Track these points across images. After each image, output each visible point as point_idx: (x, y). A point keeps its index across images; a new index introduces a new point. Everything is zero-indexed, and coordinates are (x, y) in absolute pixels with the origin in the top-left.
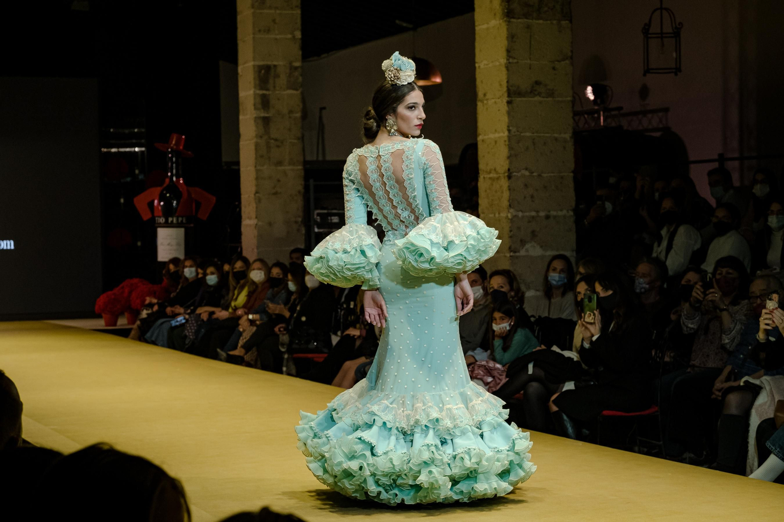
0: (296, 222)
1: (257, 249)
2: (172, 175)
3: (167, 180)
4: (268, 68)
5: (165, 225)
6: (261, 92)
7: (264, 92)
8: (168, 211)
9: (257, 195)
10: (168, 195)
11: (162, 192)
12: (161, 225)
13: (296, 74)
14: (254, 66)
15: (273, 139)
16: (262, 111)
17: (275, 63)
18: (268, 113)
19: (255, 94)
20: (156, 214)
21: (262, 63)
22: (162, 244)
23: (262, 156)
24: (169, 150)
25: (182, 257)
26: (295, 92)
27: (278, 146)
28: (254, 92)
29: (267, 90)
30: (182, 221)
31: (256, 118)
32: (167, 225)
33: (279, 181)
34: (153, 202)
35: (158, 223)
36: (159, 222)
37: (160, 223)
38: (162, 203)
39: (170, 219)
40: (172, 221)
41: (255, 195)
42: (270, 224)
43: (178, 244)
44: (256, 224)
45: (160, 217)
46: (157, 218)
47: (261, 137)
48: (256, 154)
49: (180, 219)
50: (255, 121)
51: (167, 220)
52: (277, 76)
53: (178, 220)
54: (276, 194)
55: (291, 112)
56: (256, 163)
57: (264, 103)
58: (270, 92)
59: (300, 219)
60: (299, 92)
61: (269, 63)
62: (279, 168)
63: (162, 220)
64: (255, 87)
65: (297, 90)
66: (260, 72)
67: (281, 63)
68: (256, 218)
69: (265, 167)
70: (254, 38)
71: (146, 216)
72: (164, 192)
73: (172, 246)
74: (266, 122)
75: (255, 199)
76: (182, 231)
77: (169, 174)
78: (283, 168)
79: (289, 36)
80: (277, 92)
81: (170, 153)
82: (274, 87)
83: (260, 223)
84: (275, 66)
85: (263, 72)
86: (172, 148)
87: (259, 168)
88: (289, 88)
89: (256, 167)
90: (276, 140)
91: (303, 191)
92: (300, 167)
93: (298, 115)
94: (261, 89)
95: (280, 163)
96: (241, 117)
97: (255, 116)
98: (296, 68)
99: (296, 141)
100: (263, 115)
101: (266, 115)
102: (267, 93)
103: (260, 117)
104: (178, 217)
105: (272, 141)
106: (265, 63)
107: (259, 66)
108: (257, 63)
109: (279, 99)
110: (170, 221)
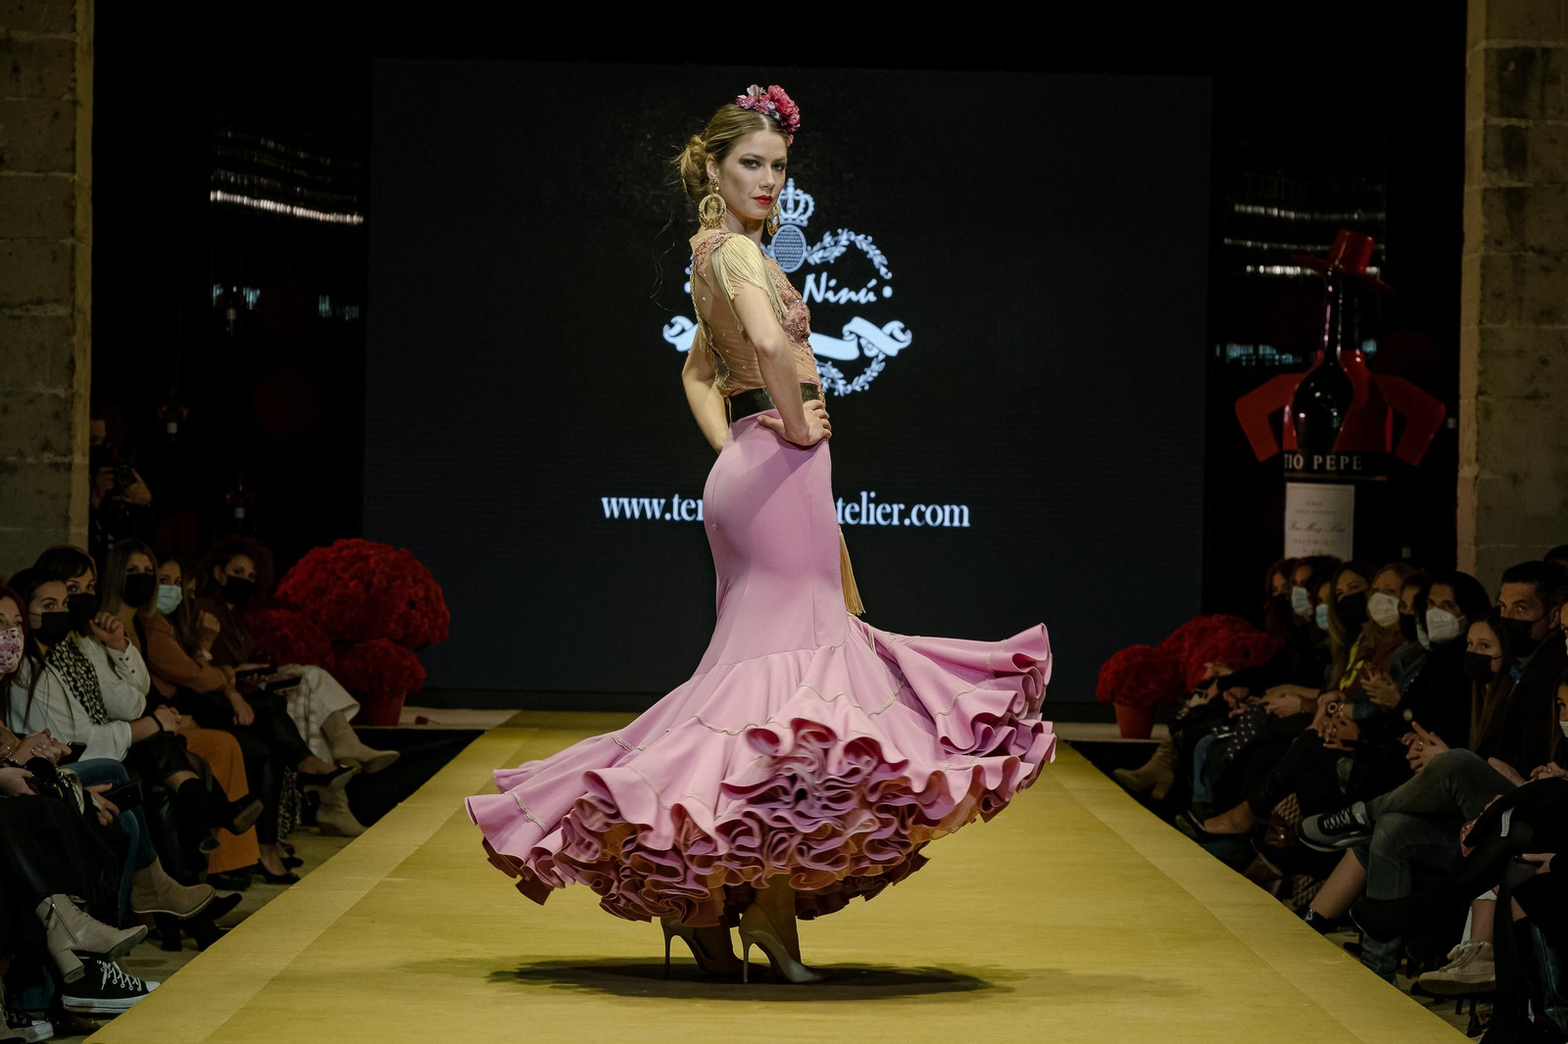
1: (1478, 544)
2: (1333, 342)
3: (1320, 354)
4: (1525, 59)
5: (1305, 475)
6: (1504, 122)
7: (1514, 121)
8: (1316, 438)
9: (1481, 398)
10: (1318, 394)
11: (1304, 385)
12: (1294, 475)
14: (1486, 51)
15: (1532, 248)
16: (1506, 172)
17: (1548, 44)
18: (1521, 180)
19: (1487, 128)
20: (1286, 446)
21: (1510, 44)
22: (1294, 526)
23: (1498, 295)
24: (1330, 273)
27: (1546, 270)
28: (1485, 121)
29: (1523, 116)
30: (1349, 466)
31: (1486, 190)
32: (1312, 475)
33: (1544, 362)
34: (1282, 410)
35: (1288, 470)
36: (1290, 467)
37: (1293, 470)
38: (1301, 416)
39: (1317, 460)
40: (1322, 465)
41: (1476, 398)
42: (1514, 479)
43: (1337, 528)
44: (1476, 478)
45: (1294, 453)
46: (1286, 456)
47: (1499, 243)
48: (1482, 289)
49: (1344, 460)
50: (1484, 199)
51: (1309, 463)
52: (1550, 79)
53: (1338, 464)
54: (1534, 396)
56: (1482, 313)
57: (1513, 150)
58: (1531, 123)
61: (1530, 44)
62: (1547, 327)
63: (1297, 462)
64: (1487, 109)
66: (1503, 67)
68: (1477, 459)
69: (1508, 324)
71: (1264, 450)
72: (1312, 386)
73: (1319, 531)
74: (1514, 201)
75: (1477, 409)
76: (1347, 492)
77: (1326, 338)
78: (1557, 327)
80: (1549, 122)
81: (1331, 281)
82: (1542, 108)
83: (1486, 476)
84: (1546, 51)
85: (1512, 66)
86: (1336, 270)
87: (1489, 325)
89: (1481, 322)
90: (1541, 251)
94: (1506, 113)
95: (1548, 315)
96: (1467, 189)
97: (1483, 186)
100: (1507, 183)
101: (1516, 184)
102: (1522, 124)
103: (1499, 189)
104: (1338, 454)
105: (1531, 254)
106: (1521, 43)
107: (1500, 52)
108: (1496, 44)
109: (1553, 142)
110: (1315, 467)
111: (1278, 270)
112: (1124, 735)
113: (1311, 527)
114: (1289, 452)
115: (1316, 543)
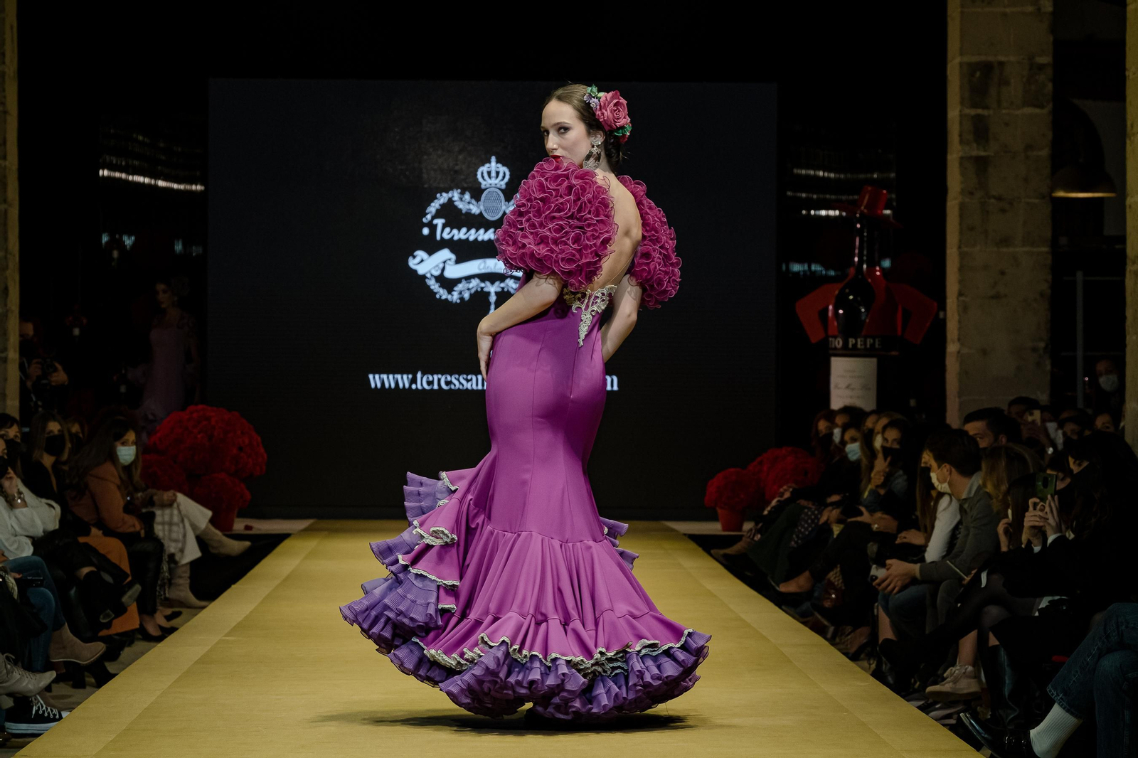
0: (1034, 350)
1: (959, 397)
2: (861, 262)
3: (852, 271)
4: (987, 68)
5: (844, 352)
6: (973, 112)
7: (980, 111)
9: (961, 298)
10: (851, 297)
11: (842, 291)
12: (837, 352)
13: (1042, 77)
14: (961, 64)
15: (994, 197)
16: (975, 145)
17: (1002, 58)
18: (985, 151)
19: (961, 116)
20: (830, 333)
21: (976, 59)
22: (836, 387)
23: (972, 229)
24: (858, 215)
26: (1037, 111)
27: (1003, 211)
28: (960, 111)
29: (987, 108)
30: (873, 345)
31: (962, 158)
32: (847, 352)
33: (1003, 273)
34: (827, 308)
35: (832, 349)
36: (833, 346)
37: (835, 348)
38: (840, 312)
39: (851, 341)
40: (855, 345)
41: (958, 299)
42: (984, 352)
43: (865, 387)
44: (959, 352)
45: (835, 337)
46: (830, 339)
47: (971, 193)
48: (960, 224)
49: (869, 341)
50: (961, 164)
51: (846, 343)
52: (1004, 82)
53: (865, 344)
54: (997, 297)
55: (1029, 147)
56: (960, 241)
57: (980, 131)
58: (991, 112)
59: (1042, 345)
60: (1045, 111)
61: (991, 58)
62: (1005, 250)
63: (838, 343)
64: (962, 103)
65: (1042, 107)
66: (972, 74)
67: (1012, 59)
68: (959, 340)
69: (978, 248)
70: (962, 13)
71: (815, 336)
72: (847, 291)
73: (853, 389)
74: (981, 165)
75: (958, 306)
76: (872, 363)
77: (856, 259)
78: (1011, 250)
79: (1030, 9)
80: (1004, 111)
81: (859, 221)
82: (999, 102)
83: (965, 351)
84: (1001, 64)
85: (978, 74)
86: (862, 213)
87: (966, 249)
88: (1027, 104)
89: (960, 247)
90: (999, 199)
91: (1049, 292)
92: (1045, 249)
93: (1045, 153)
94: (974, 106)
95: (1005, 241)
96: (949, 157)
97: (960, 154)
98: (1041, 67)
99: (1036, 201)
100: (975, 153)
101: (982, 154)
102: (985, 112)
103: (971, 158)
104: (866, 337)
105: (993, 201)
106: (983, 58)
107: (970, 64)
108: (966, 59)
109: (1007, 124)
110: (850, 346)
111: (823, 213)
112: (724, 529)
113: (848, 387)
114: (832, 337)
115: (851, 397)
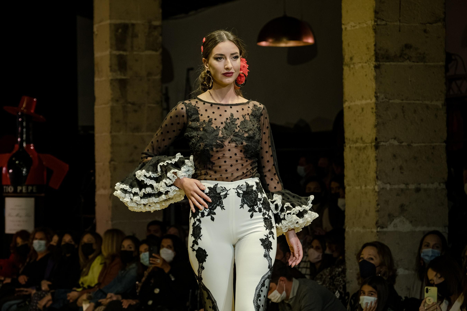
1: (112, 221)
2: (22, 141)
3: (17, 146)
4: (125, 27)
5: (13, 195)
6: (118, 53)
7: (121, 52)
8: (17, 180)
9: (112, 163)
10: (17, 162)
11: (11, 159)
12: (9, 194)
13: (156, 33)
14: (110, 25)
15: (130, 103)
16: (119, 73)
17: (133, 22)
18: (125, 76)
19: (111, 55)
20: (5, 183)
21: (118, 22)
22: (10, 215)
23: (118, 122)
24: (20, 114)
25: (30, 228)
26: (154, 53)
27: (136, 111)
28: (110, 52)
29: (125, 50)
30: (32, 190)
31: (112, 80)
32: (16, 194)
33: (136, 148)
35: (6, 193)
36: (7, 191)
37: (9, 192)
38: (11, 171)
39: (19, 188)
40: (21, 190)
41: (110, 162)
43: (27, 215)
44: (111, 194)
45: (8, 186)
46: (5, 187)
47: (117, 101)
48: (112, 119)
49: (30, 188)
50: (111, 83)
51: (16, 189)
52: (135, 36)
53: (27, 189)
54: (132, 161)
55: (149, 74)
56: (111, 129)
57: (121, 64)
58: (128, 53)
60: (158, 53)
61: (127, 22)
62: (136, 134)
63: (10, 189)
64: (111, 48)
65: (156, 50)
66: (117, 31)
67: (139, 22)
69: (121, 133)
72: (14, 159)
73: (20, 217)
74: (122, 84)
75: (110, 167)
76: (31, 201)
77: (19, 140)
78: (140, 134)
80: (135, 53)
81: (20, 117)
82: (132, 47)
84: (133, 25)
85: (120, 31)
86: (22, 112)
87: (114, 134)
88: (148, 49)
89: (111, 132)
90: (133, 104)
93: (158, 77)
94: (118, 49)
95: (137, 129)
96: (96, 79)
97: (110, 78)
98: (155, 27)
99: (154, 105)
100: (119, 77)
101: (123, 77)
102: (124, 53)
103: (117, 80)
104: (27, 186)
105: (129, 105)
106: (123, 21)
107: (115, 25)
108: (114, 21)
109: (137, 60)
110: (18, 191)
113: (17, 215)
114: (6, 185)
115: (19, 221)
